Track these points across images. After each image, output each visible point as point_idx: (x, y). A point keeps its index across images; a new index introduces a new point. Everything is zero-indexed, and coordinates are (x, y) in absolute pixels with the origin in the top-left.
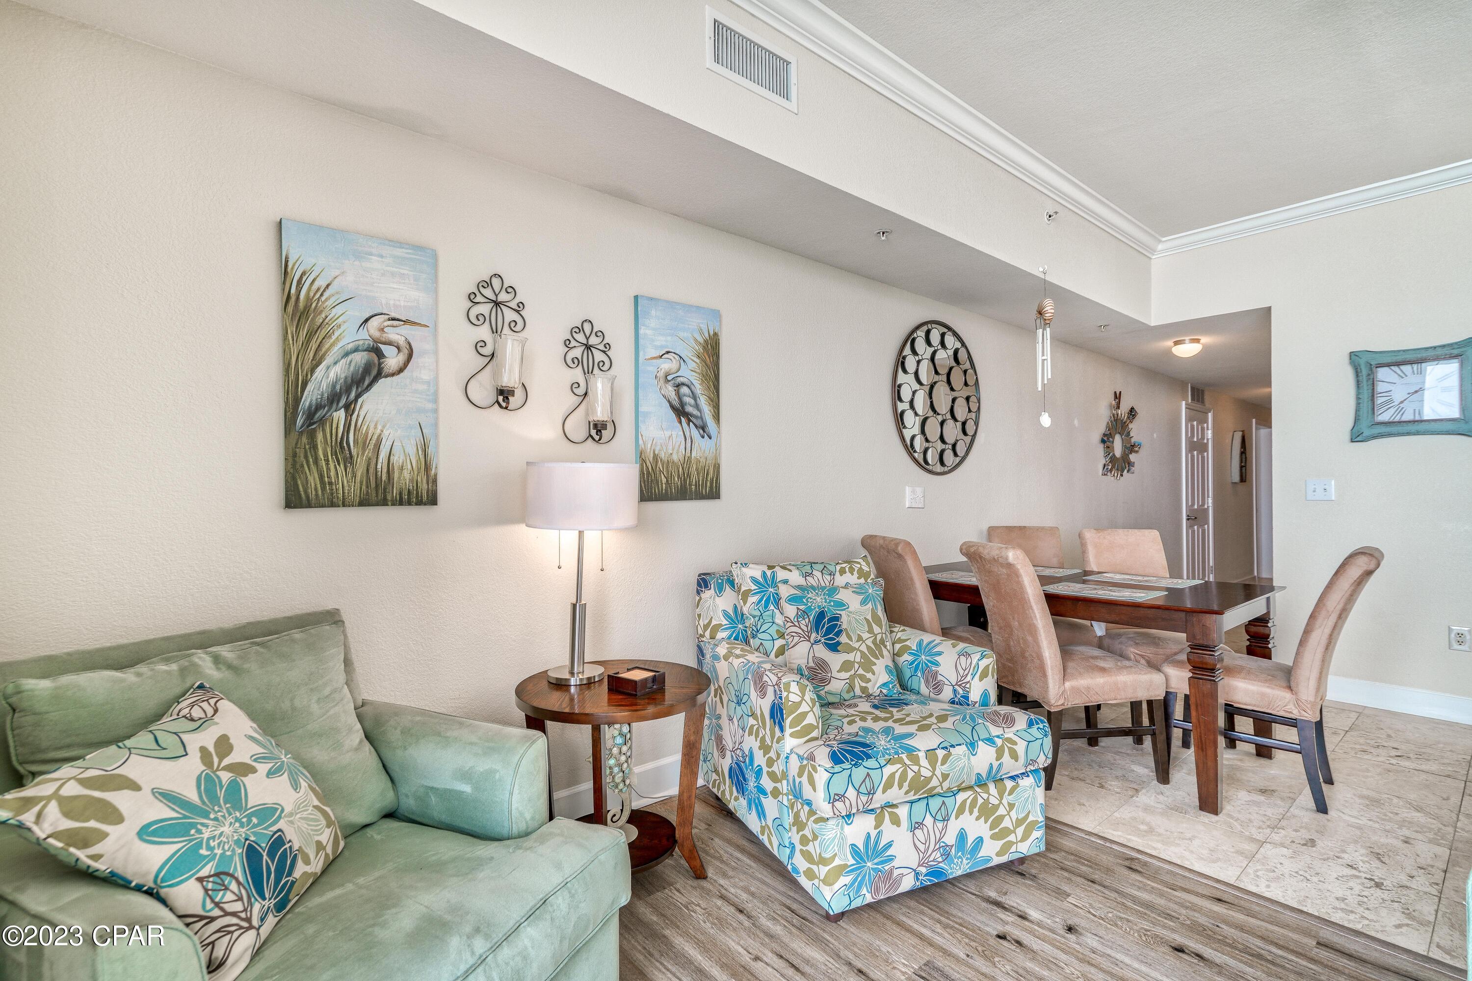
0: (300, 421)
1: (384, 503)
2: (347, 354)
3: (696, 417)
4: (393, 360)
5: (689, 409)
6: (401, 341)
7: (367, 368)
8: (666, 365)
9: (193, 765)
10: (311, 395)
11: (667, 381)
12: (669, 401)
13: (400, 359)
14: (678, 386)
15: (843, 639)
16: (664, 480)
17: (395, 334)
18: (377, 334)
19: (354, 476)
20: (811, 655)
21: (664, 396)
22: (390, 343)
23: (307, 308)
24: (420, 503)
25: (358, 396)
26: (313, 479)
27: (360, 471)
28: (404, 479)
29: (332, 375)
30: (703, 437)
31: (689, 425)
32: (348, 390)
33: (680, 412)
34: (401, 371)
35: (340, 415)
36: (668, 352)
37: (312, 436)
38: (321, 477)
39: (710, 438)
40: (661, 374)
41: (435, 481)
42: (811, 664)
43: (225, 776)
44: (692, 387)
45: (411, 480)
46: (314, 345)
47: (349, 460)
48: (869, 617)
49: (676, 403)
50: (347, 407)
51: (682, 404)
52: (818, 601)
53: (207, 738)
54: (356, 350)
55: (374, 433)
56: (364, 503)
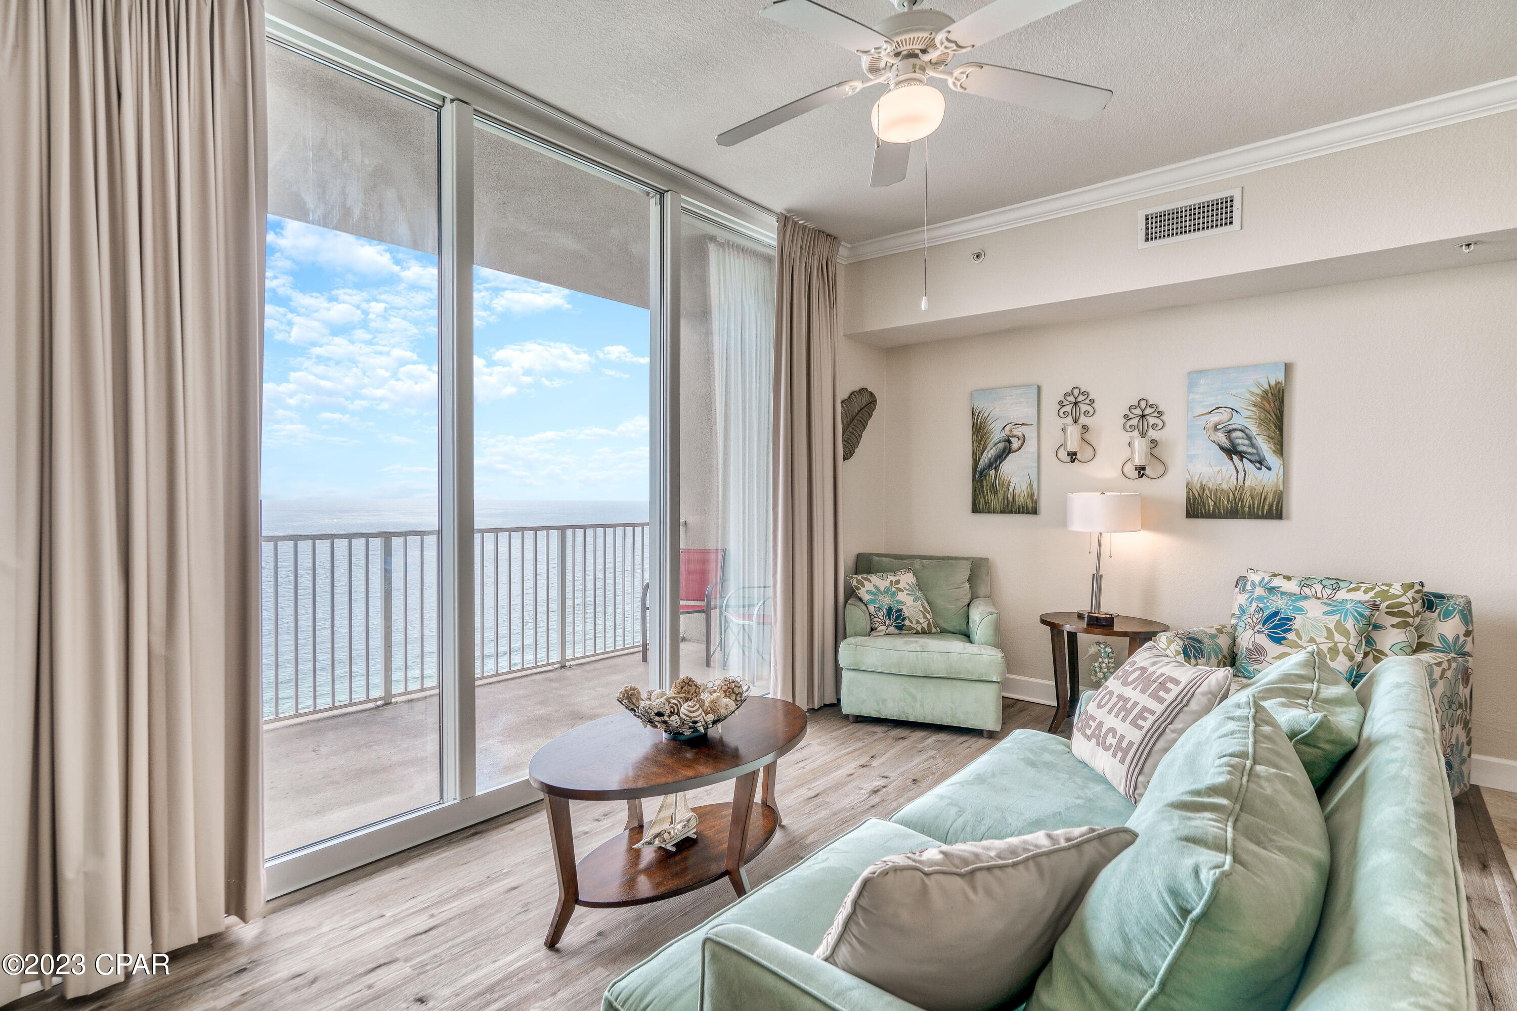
0: (977, 476)
1: (1011, 512)
2: (996, 445)
3: (1251, 454)
4: (1016, 444)
5: (1240, 448)
6: (1020, 434)
7: (1004, 450)
8: (1215, 418)
9: (887, 583)
10: (981, 465)
11: (1216, 429)
12: (1218, 445)
13: (1020, 442)
14: (1230, 432)
15: (1291, 636)
16: (1212, 503)
17: (1016, 432)
18: (1008, 433)
19: (998, 499)
20: (1252, 639)
21: (1214, 442)
22: (1014, 436)
23: (981, 426)
24: (1028, 513)
25: (1000, 463)
26: (982, 501)
27: (1001, 497)
28: (1021, 501)
29: (990, 455)
30: (1260, 469)
31: (1242, 460)
32: (996, 461)
33: (1231, 451)
34: (1019, 449)
35: (993, 472)
36: (1217, 408)
37: (982, 482)
38: (985, 500)
39: (1269, 469)
40: (1210, 425)
41: (1036, 502)
42: (1251, 647)
43: (894, 589)
44: (1247, 431)
45: (1024, 502)
46: (983, 443)
47: (996, 492)
48: (1332, 626)
49: (1227, 444)
50: (995, 468)
51: (1234, 446)
52: (1278, 603)
53: (894, 579)
54: (1000, 442)
55: (1007, 479)
56: (1002, 512)
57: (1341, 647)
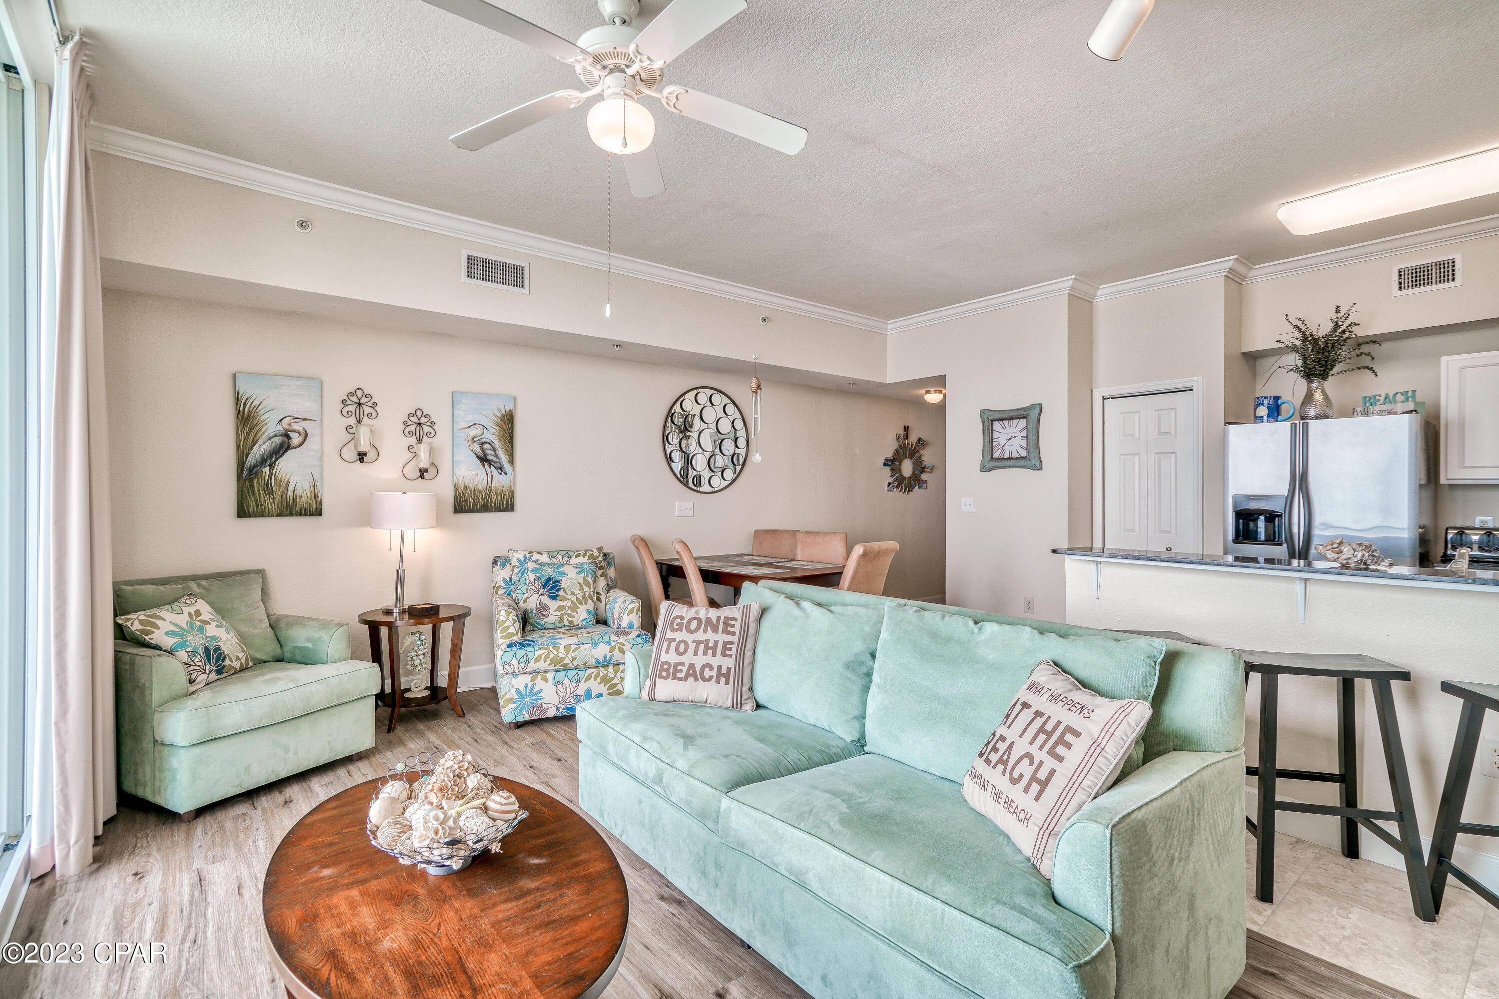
0: (245, 474)
1: (291, 515)
2: (270, 438)
3: (496, 462)
4: (296, 439)
5: (490, 457)
6: (301, 430)
7: (281, 445)
8: (473, 432)
9: (186, 617)
10: (251, 460)
11: (474, 441)
12: (475, 454)
13: (301, 438)
14: (482, 444)
15: (561, 593)
16: (472, 501)
17: (296, 426)
18: (287, 427)
19: (274, 500)
20: (539, 601)
21: (472, 451)
22: (294, 431)
23: (249, 416)
24: (311, 514)
25: (276, 460)
26: (252, 503)
27: (278, 499)
28: (302, 502)
29: (262, 449)
30: (501, 474)
31: (490, 467)
32: (271, 457)
33: (484, 459)
34: (301, 445)
35: (267, 470)
36: (474, 424)
37: (251, 481)
38: (256, 502)
39: (506, 474)
40: (470, 437)
41: (320, 503)
42: (538, 606)
43: (198, 623)
44: (493, 444)
45: (307, 503)
46: (252, 435)
47: (271, 493)
48: (581, 582)
49: (481, 454)
50: (270, 466)
51: (485, 455)
52: (549, 571)
53: (192, 609)
54: (275, 436)
55: (285, 479)
56: (280, 515)
57: (587, 594)
